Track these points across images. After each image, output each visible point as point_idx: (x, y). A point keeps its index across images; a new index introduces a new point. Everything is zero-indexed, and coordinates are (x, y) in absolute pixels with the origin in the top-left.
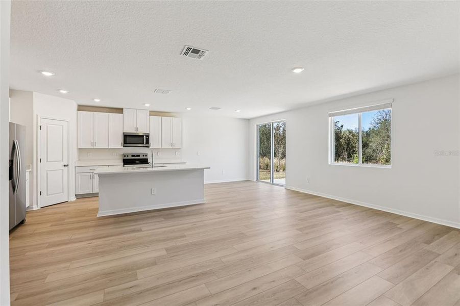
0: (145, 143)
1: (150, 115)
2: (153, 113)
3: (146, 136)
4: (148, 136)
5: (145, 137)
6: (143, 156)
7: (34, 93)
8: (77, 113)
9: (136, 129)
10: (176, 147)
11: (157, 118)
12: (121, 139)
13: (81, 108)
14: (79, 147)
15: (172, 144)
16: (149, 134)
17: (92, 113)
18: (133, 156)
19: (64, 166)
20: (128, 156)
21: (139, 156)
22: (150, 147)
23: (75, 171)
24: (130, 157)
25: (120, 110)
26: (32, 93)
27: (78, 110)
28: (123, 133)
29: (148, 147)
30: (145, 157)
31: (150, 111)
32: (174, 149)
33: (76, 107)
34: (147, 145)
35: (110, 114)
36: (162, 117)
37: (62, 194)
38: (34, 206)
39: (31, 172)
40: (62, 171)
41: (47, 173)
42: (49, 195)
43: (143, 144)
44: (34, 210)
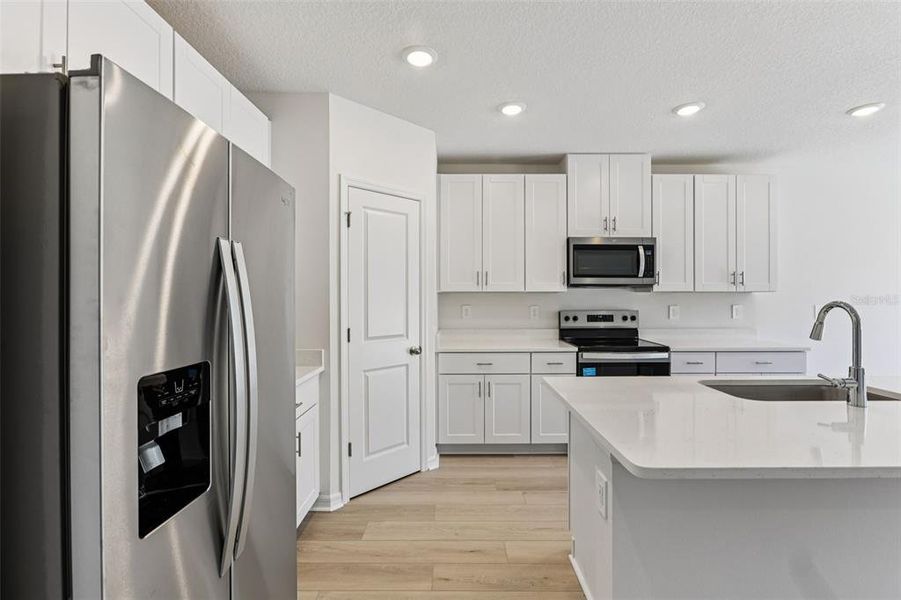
0: (641, 274)
1: (653, 172)
3: (646, 248)
4: (650, 248)
6: (625, 318)
7: (331, 95)
9: (609, 222)
10: (747, 285)
11: (679, 181)
12: (560, 262)
14: (443, 290)
15: (736, 278)
17: (478, 178)
18: (591, 318)
19: (412, 352)
20: (575, 319)
21: (610, 318)
23: (437, 371)
24: (583, 323)
25: (555, 164)
26: (322, 97)
27: (441, 171)
29: (650, 286)
30: (629, 324)
32: (734, 296)
34: (647, 281)
35: (529, 176)
36: (697, 176)
37: (405, 446)
38: (331, 496)
39: (324, 377)
40: (404, 368)
41: (367, 378)
42: (372, 454)
43: (636, 276)
44: (333, 508)
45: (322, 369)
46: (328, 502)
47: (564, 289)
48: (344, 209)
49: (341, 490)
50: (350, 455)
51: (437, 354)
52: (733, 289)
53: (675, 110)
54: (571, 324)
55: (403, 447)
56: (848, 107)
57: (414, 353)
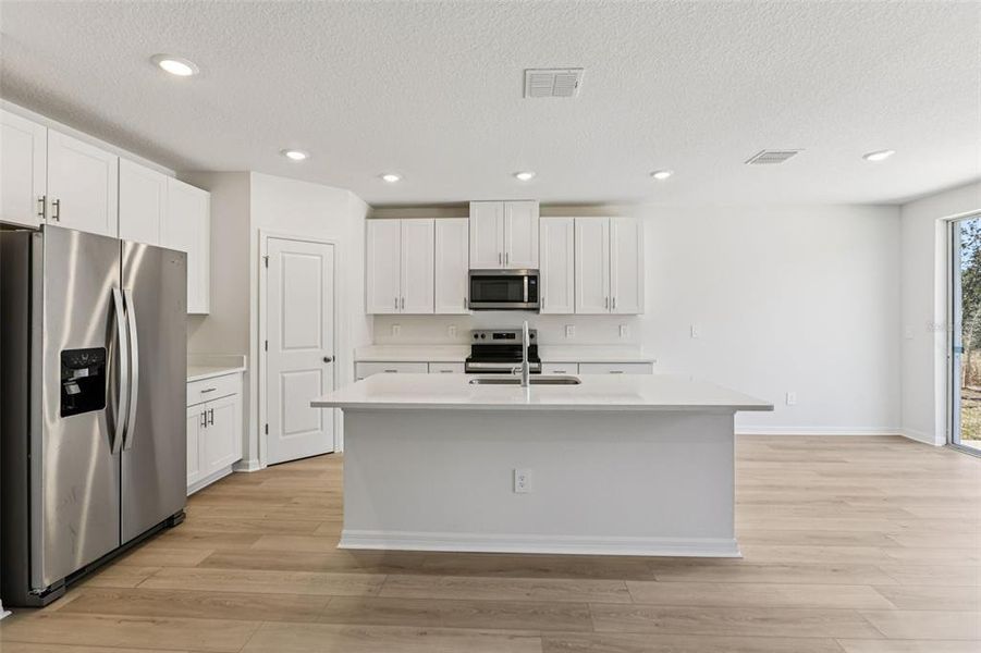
0: (526, 299)
1: (541, 216)
2: (550, 208)
3: (530, 278)
4: (534, 278)
5: (526, 280)
7: (252, 173)
8: (366, 224)
9: (503, 257)
10: (620, 309)
11: (562, 223)
12: (463, 289)
13: (378, 211)
15: (609, 303)
16: (538, 271)
17: (396, 222)
18: (497, 336)
20: (483, 336)
21: (511, 336)
22: (542, 311)
23: (356, 374)
24: (489, 340)
25: (461, 209)
26: (247, 174)
27: (369, 217)
28: (470, 271)
29: (537, 310)
31: (541, 206)
32: (613, 318)
33: (363, 210)
34: (531, 305)
36: (577, 218)
37: (319, 431)
38: (250, 462)
39: (246, 374)
40: (319, 372)
41: (283, 378)
42: (288, 434)
43: (523, 301)
44: (250, 470)
45: (244, 369)
46: (247, 466)
47: (467, 311)
48: (263, 254)
49: (259, 457)
50: (267, 433)
51: (355, 363)
52: (608, 312)
53: (515, 174)
54: (480, 341)
55: (316, 432)
56: (651, 171)
57: (326, 360)
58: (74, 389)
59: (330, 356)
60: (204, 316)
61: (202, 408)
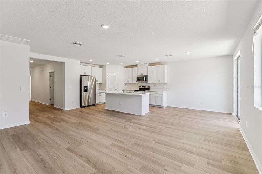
1: (148, 66)
8: (124, 69)
9: (142, 73)
10: (161, 82)
12: (136, 79)
14: (124, 83)
16: (147, 76)
20: (141, 87)
21: (145, 87)
22: (148, 82)
28: (137, 76)
30: (148, 88)
36: (154, 66)
47: (137, 83)
48: (107, 75)
52: (158, 83)
57: (116, 90)
58: (85, 90)
59: (116, 89)
60: (102, 83)
61: (99, 94)
